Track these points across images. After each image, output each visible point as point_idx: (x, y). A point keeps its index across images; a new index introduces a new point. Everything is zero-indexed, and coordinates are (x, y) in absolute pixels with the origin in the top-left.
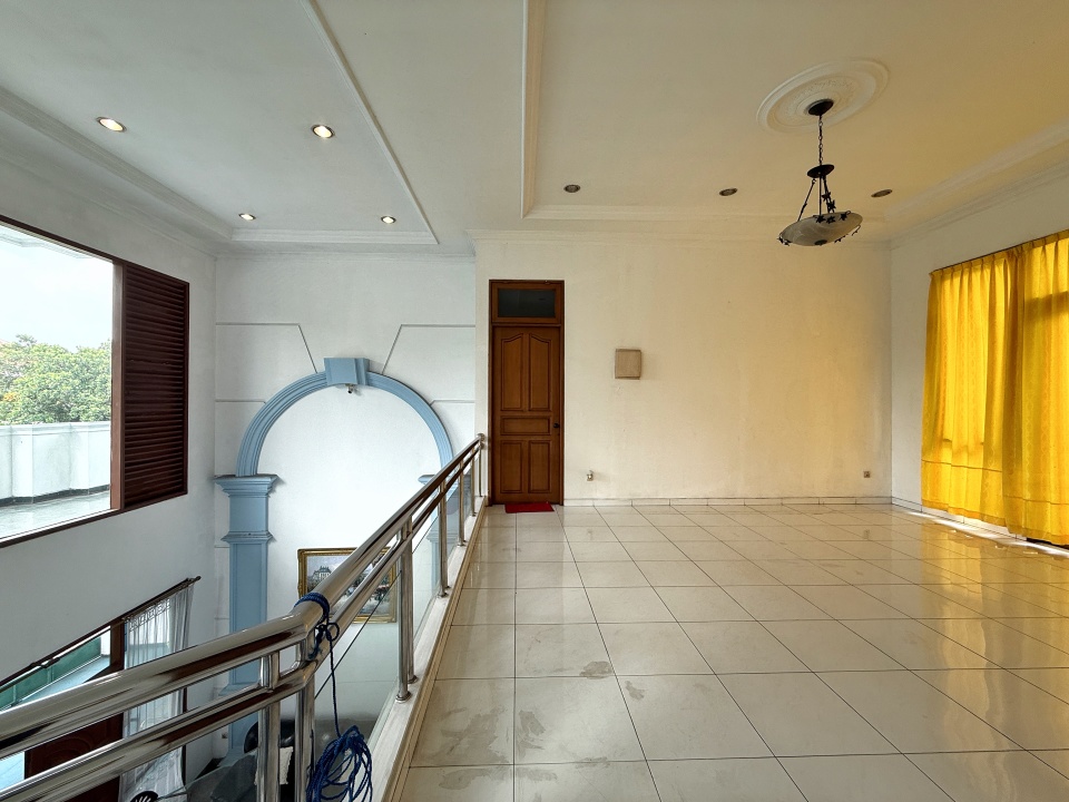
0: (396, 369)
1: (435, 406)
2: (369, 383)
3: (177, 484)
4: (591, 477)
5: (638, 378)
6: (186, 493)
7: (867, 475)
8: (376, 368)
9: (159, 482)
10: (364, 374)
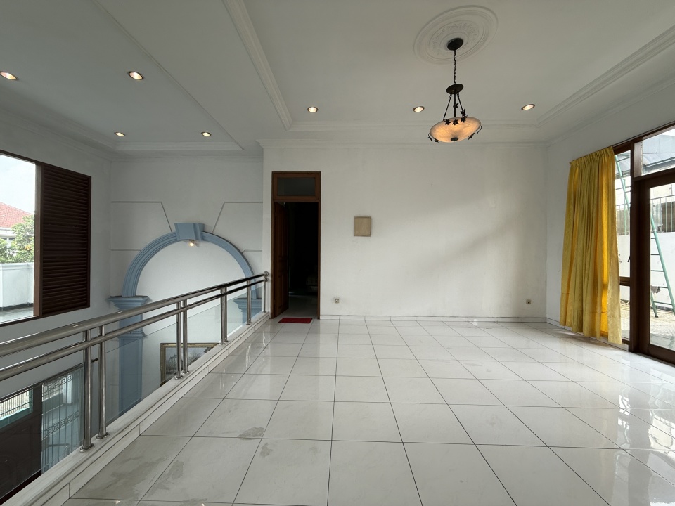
0: (220, 230)
1: (245, 254)
2: (204, 239)
3: (83, 301)
4: (337, 301)
5: (369, 235)
6: (89, 306)
7: (529, 302)
8: (207, 230)
9: (69, 300)
10: (200, 233)
